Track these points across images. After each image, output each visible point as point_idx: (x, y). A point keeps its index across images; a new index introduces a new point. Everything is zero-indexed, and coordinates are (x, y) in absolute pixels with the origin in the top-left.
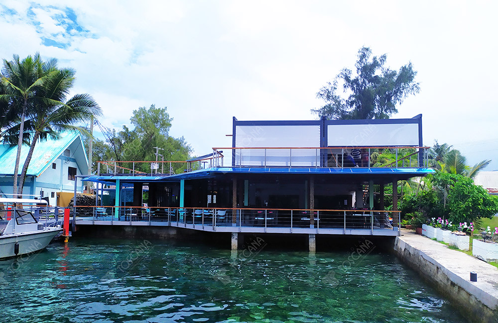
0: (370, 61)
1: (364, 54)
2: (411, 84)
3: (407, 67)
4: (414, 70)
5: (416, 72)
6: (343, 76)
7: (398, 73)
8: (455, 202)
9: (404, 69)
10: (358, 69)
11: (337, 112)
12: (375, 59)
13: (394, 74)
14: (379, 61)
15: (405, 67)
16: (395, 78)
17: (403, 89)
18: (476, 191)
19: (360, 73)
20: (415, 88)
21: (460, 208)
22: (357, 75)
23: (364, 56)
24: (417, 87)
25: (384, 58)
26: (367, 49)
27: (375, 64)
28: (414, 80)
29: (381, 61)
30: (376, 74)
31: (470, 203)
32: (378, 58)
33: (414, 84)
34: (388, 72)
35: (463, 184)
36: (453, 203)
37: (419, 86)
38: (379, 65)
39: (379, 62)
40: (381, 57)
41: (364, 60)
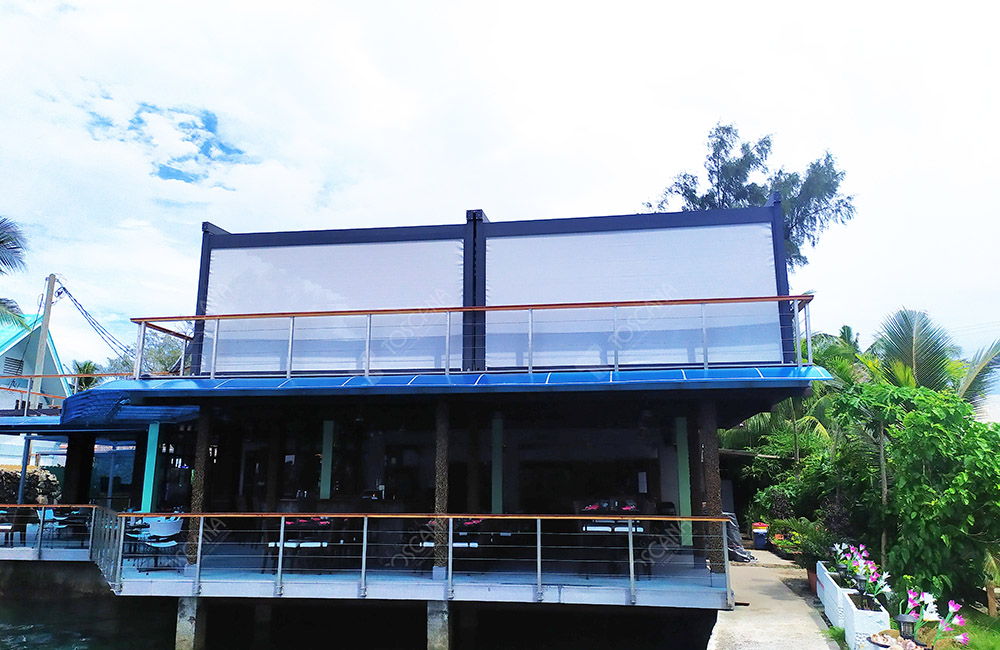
0: (735, 154)
1: (722, 139)
2: (833, 201)
3: (822, 163)
4: (837, 168)
5: (843, 174)
6: (680, 190)
7: (803, 177)
8: (910, 485)
9: (815, 169)
10: (711, 172)
12: (745, 148)
13: (793, 180)
14: (755, 152)
15: (818, 164)
16: (797, 190)
17: (816, 212)
18: (984, 445)
19: (715, 181)
20: (843, 209)
21: (929, 510)
22: (709, 186)
23: (720, 145)
24: (846, 208)
25: (765, 145)
26: (728, 130)
27: (748, 161)
28: (839, 190)
29: (759, 151)
30: (750, 181)
31: (964, 493)
32: (752, 145)
33: (840, 199)
34: (782, 177)
35: (935, 419)
36: (903, 491)
37: (852, 203)
38: (758, 163)
39: (757, 156)
40: (760, 144)
41: (723, 151)
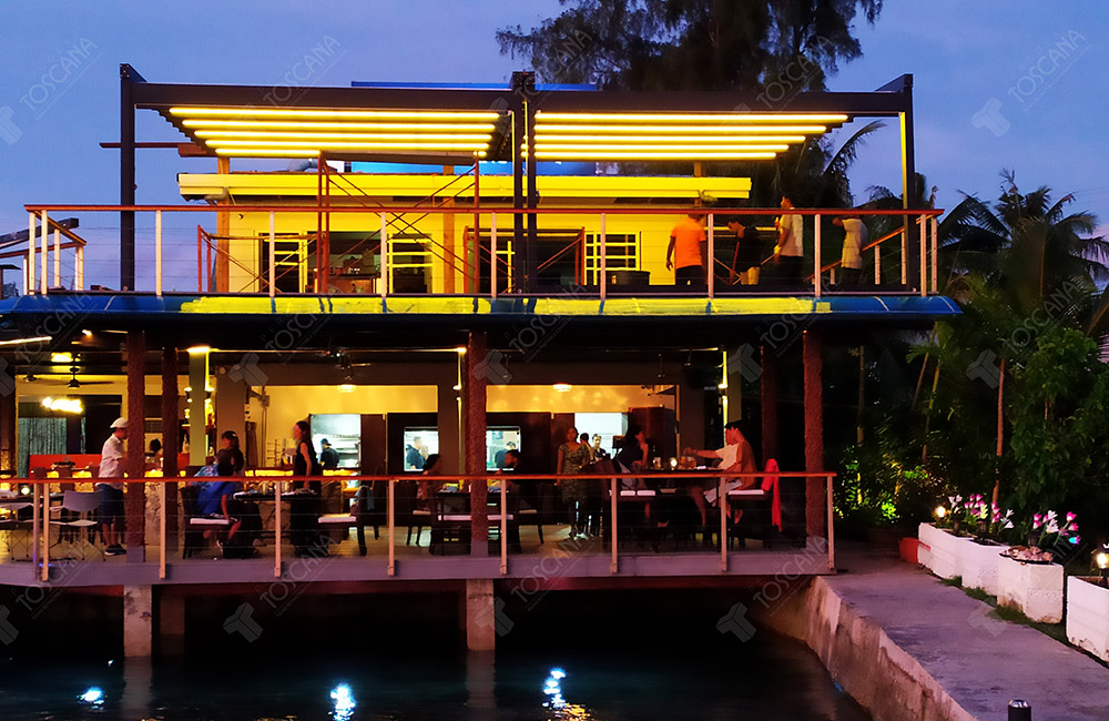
11: (611, 45)
